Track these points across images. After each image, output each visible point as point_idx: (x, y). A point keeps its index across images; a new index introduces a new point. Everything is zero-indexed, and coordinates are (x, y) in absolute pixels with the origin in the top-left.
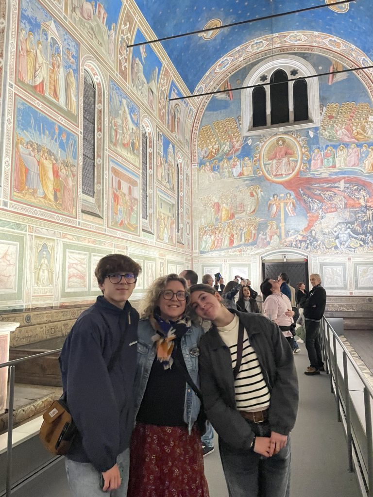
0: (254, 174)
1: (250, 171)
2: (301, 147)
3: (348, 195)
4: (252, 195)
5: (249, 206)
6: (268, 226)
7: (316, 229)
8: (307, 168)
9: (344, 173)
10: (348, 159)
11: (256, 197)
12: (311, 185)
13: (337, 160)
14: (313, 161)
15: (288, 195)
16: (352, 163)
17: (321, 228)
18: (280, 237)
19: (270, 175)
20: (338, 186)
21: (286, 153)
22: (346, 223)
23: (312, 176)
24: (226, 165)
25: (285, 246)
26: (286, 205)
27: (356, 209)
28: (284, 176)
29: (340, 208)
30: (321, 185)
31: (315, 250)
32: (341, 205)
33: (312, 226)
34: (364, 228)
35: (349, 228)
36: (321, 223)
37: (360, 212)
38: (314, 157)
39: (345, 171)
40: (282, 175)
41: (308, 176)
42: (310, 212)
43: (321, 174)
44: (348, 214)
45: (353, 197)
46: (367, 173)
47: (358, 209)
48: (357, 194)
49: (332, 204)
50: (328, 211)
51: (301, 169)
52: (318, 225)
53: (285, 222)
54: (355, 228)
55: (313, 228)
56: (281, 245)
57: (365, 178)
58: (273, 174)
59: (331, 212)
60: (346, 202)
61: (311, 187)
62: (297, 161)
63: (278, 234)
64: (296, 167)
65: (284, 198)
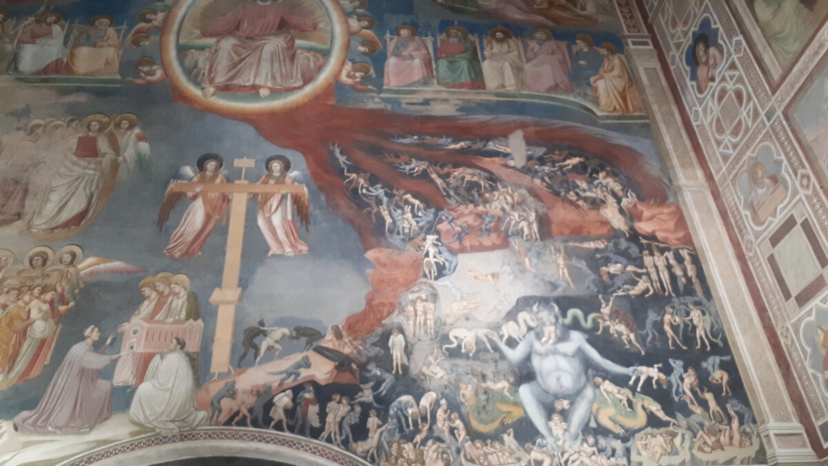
0: (121, 72)
1: (107, 63)
2: (347, 15)
3: (549, 186)
4: (87, 149)
5: (55, 198)
6: (142, 298)
7: (409, 328)
8: (366, 79)
9: (521, 108)
10: (527, 67)
11: (106, 162)
12: (388, 137)
13: (486, 66)
14: (392, 61)
15: (276, 166)
16: (548, 82)
17: (440, 323)
19: (197, 84)
20: (502, 149)
22: (558, 301)
23: (389, 107)
25: (223, 417)
26: (257, 203)
27: (592, 245)
28: (264, 92)
29: (519, 233)
30: (428, 139)
31: (408, 447)
32: (524, 224)
33: (392, 308)
34: (649, 330)
35: (576, 325)
36: (434, 297)
37: (614, 257)
38: (397, 47)
39: (523, 104)
40: (255, 88)
41: (371, 105)
42: (379, 245)
43: (426, 102)
44: (561, 262)
45: (572, 196)
46: (608, 117)
47: (600, 245)
48: (584, 185)
49: (480, 216)
50: (467, 243)
51: (344, 78)
52: (420, 306)
53: (244, 283)
54: (606, 329)
55: (395, 319)
56: (202, 414)
57: (605, 132)
58: (211, 81)
59: (481, 248)
60: (541, 211)
61: (386, 144)
62: (326, 54)
63: (193, 345)
64: (320, 69)
65: (253, 177)
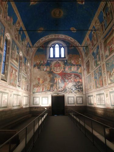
0: (50, 70)
4: (49, 76)
5: (48, 80)
6: (54, 85)
7: (67, 87)
12: (65, 75)
14: (66, 69)
16: (76, 70)
18: (57, 89)
19: (54, 71)
20: (72, 75)
21: (59, 66)
22: (74, 85)
24: (42, 67)
25: (58, 91)
26: (59, 80)
29: (73, 81)
30: (68, 75)
31: (66, 93)
34: (79, 87)
37: (78, 83)
38: (66, 67)
39: (74, 72)
40: (58, 71)
41: (64, 72)
42: (65, 82)
43: (68, 72)
44: (75, 83)
45: (76, 79)
51: (63, 70)
53: (58, 85)
54: (76, 87)
57: (78, 74)
59: (70, 82)
62: (62, 68)
65: (58, 78)
